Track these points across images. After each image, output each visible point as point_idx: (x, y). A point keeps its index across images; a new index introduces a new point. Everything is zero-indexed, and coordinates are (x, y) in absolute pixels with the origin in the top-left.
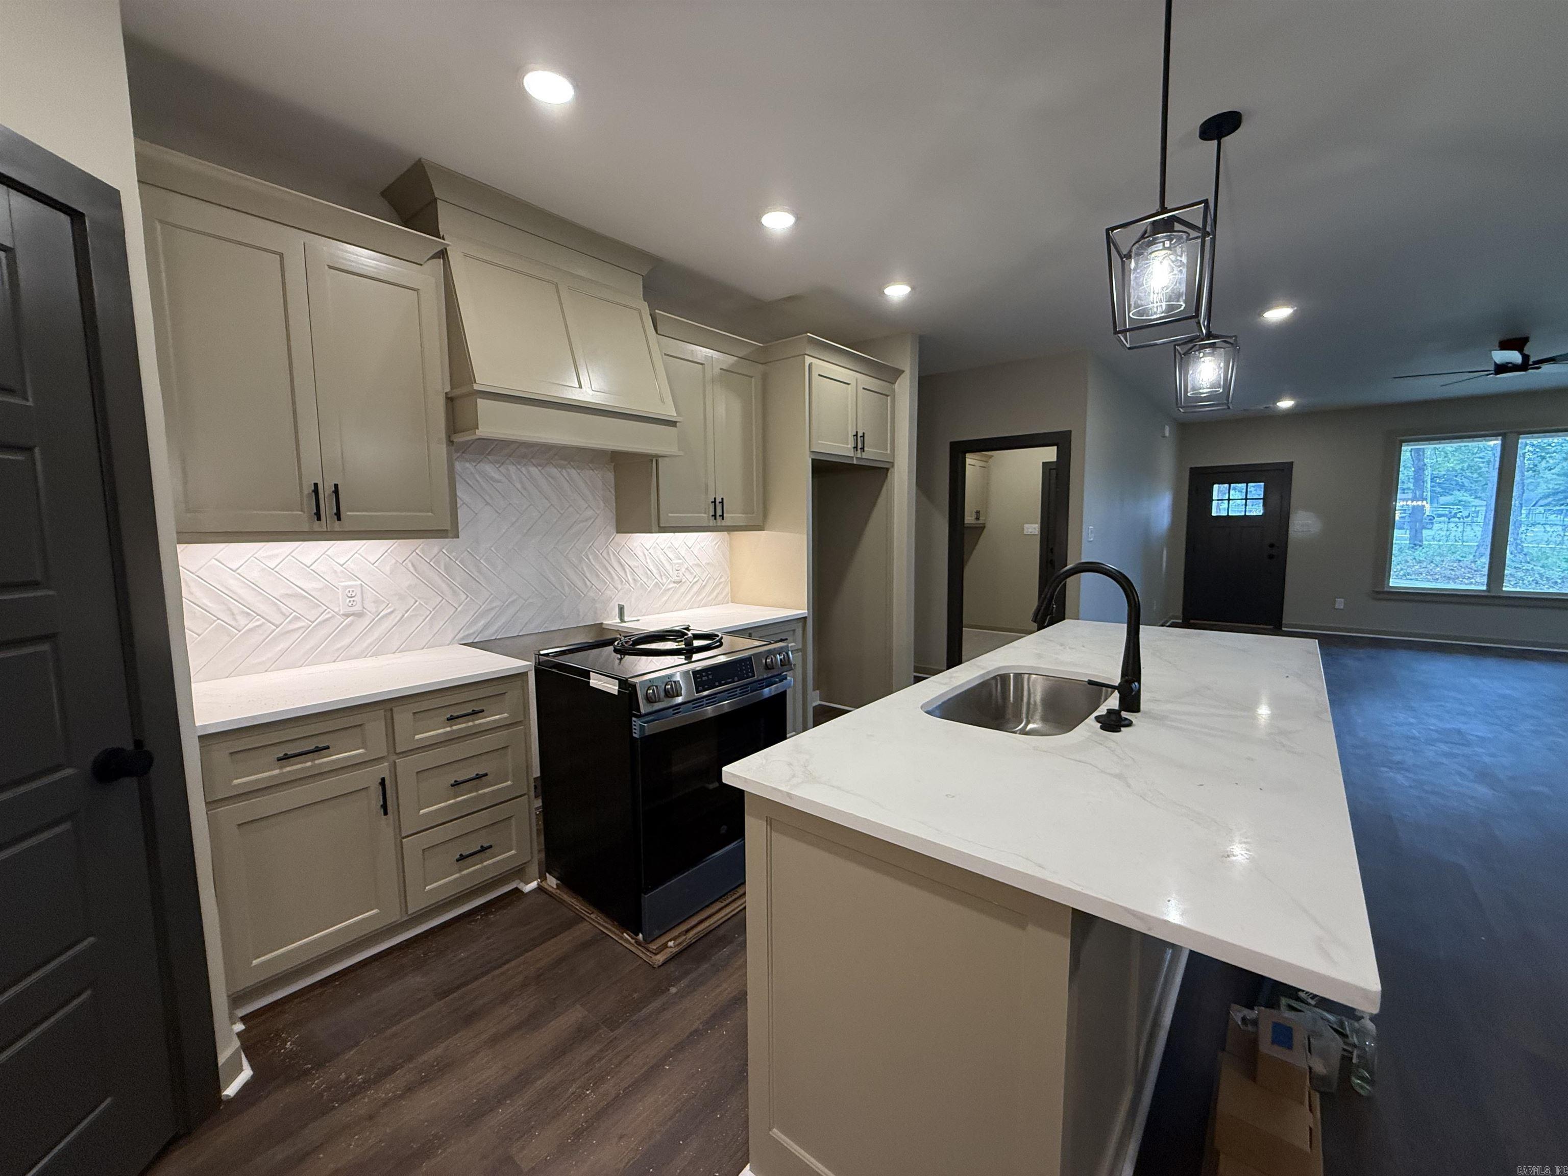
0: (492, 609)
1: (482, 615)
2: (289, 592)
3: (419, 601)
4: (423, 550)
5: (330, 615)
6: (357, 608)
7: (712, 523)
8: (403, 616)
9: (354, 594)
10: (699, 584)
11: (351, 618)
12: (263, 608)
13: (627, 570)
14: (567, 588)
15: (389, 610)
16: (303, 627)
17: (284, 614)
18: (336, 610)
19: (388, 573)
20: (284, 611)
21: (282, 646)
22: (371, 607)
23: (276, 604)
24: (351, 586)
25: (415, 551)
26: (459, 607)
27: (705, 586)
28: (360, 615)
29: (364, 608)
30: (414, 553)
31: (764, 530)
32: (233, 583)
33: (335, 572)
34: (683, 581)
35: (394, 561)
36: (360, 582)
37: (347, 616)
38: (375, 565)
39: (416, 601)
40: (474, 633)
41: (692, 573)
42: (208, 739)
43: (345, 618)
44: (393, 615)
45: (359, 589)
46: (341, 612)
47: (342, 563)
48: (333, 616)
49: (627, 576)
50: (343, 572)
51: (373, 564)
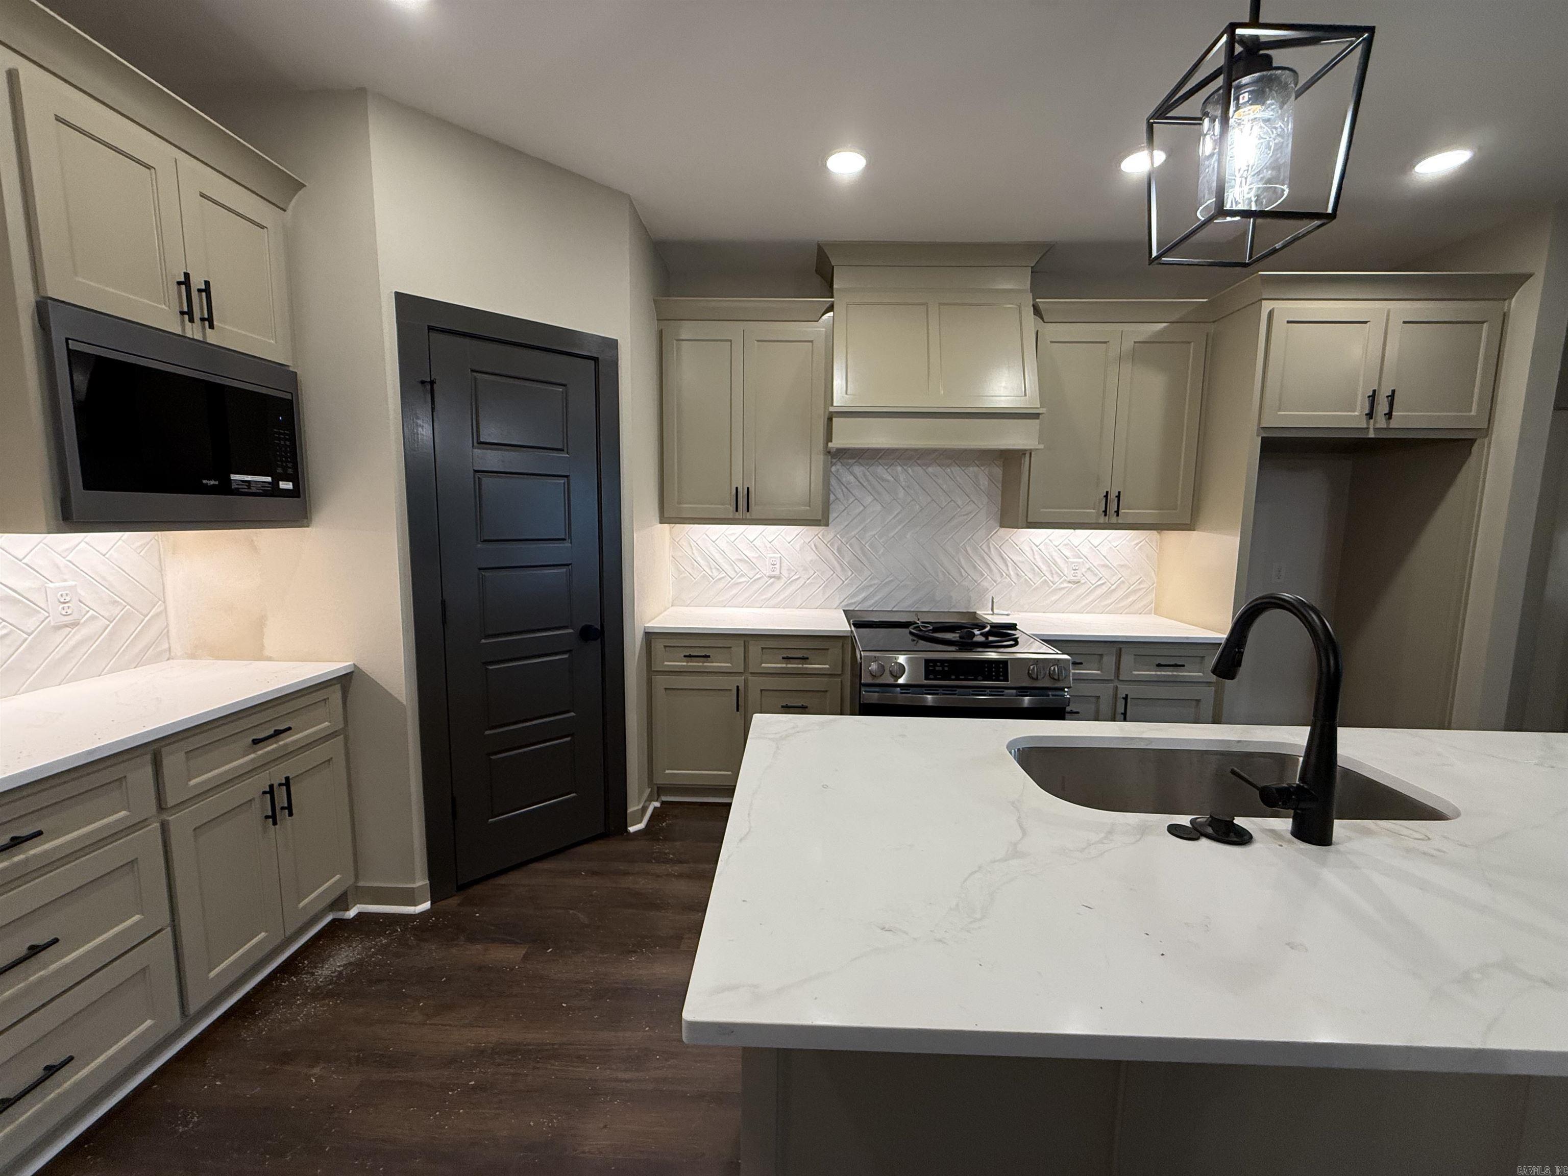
0: (871, 586)
1: (863, 589)
2: (740, 558)
3: (817, 573)
4: (823, 536)
5: (761, 576)
6: (777, 573)
7: (1102, 520)
8: (805, 582)
9: (775, 563)
10: (1104, 588)
11: (773, 579)
12: (726, 567)
13: (1009, 565)
14: (940, 575)
15: (798, 576)
16: (745, 581)
17: (736, 572)
18: (765, 572)
19: (798, 550)
20: (736, 569)
21: (734, 592)
22: (785, 573)
23: (732, 565)
24: (774, 557)
25: (817, 535)
26: (846, 580)
27: (1114, 590)
28: (778, 578)
29: (781, 573)
30: (817, 537)
31: (1194, 530)
32: (712, 549)
33: (766, 547)
34: (1083, 581)
35: (802, 541)
36: (780, 555)
37: (771, 577)
38: (791, 543)
39: (815, 572)
40: (855, 603)
41: (1096, 575)
42: (650, 636)
43: (769, 579)
44: (798, 582)
45: (779, 559)
46: (767, 575)
47: (770, 541)
48: (762, 577)
49: (1008, 570)
50: (770, 547)
51: (789, 543)
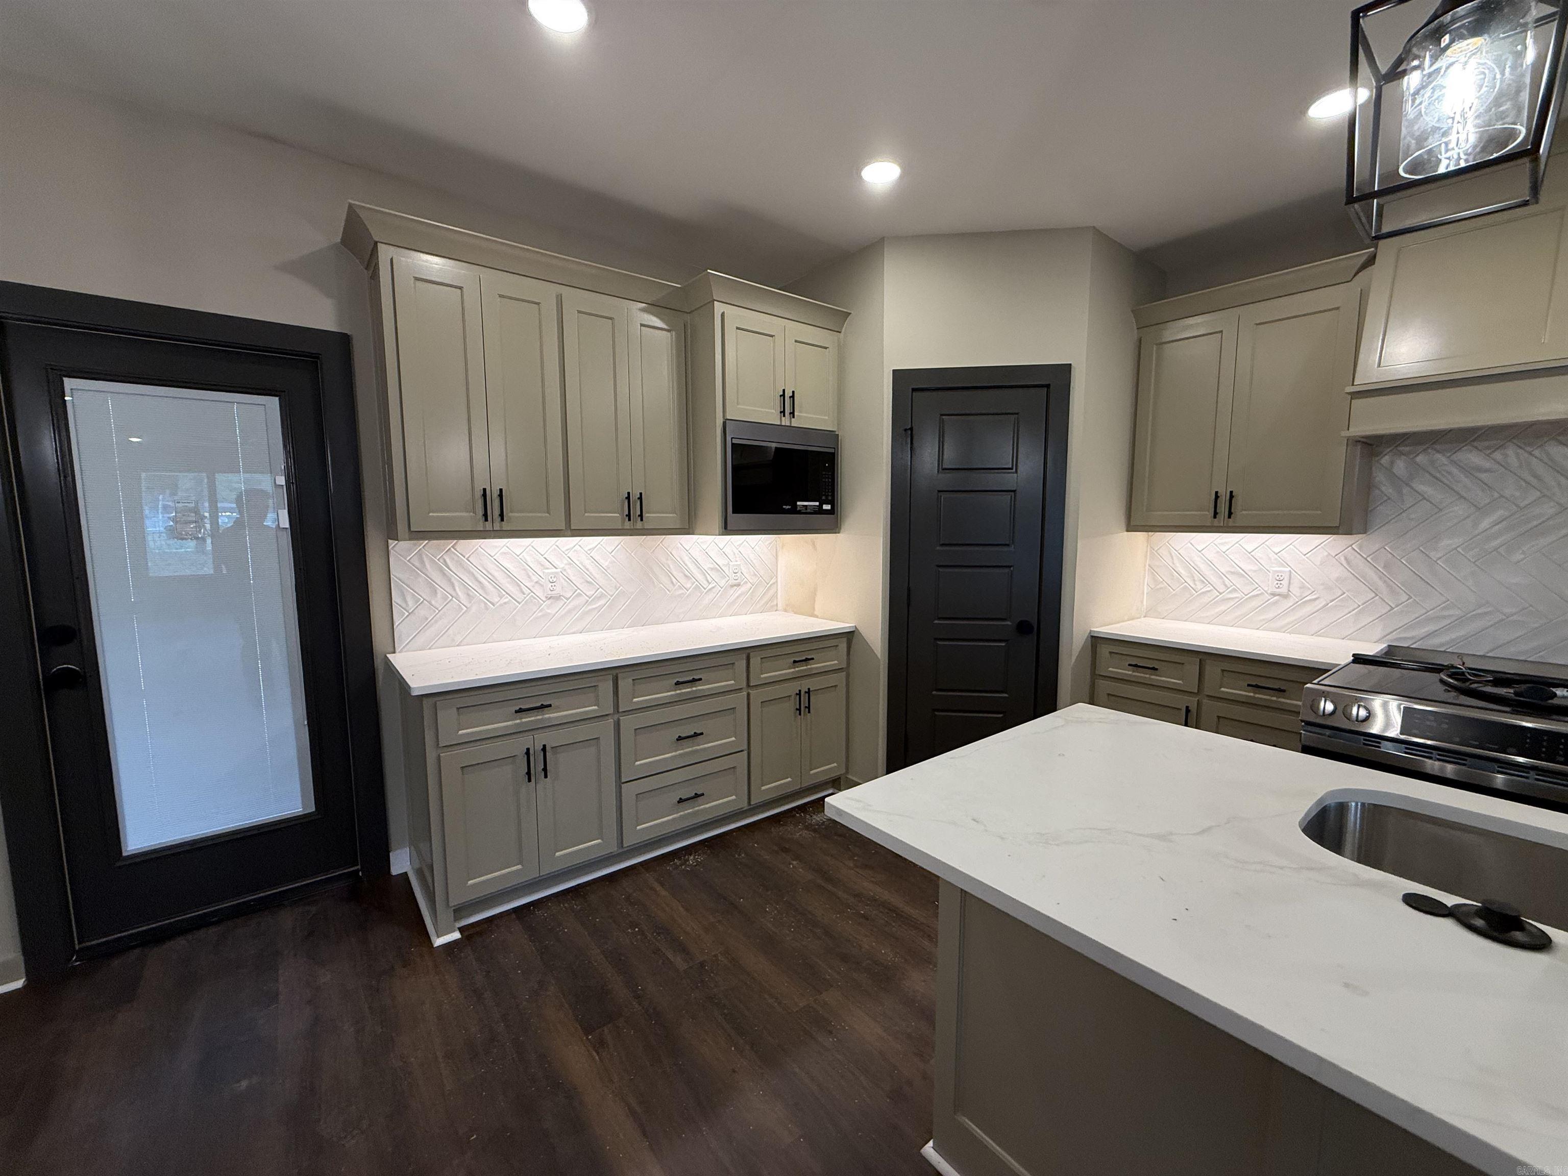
0: (1444, 617)
1: (1429, 620)
2: (1233, 570)
3: (1347, 593)
4: (1360, 547)
5: (1259, 592)
6: (1284, 590)
8: (1328, 604)
9: (1282, 578)
11: (1275, 598)
12: (1213, 579)
15: (1314, 597)
16: (1236, 598)
17: (1226, 586)
18: (1266, 589)
19: (1318, 563)
20: (1227, 583)
21: (1221, 608)
22: (1295, 590)
23: (1222, 578)
24: (1281, 572)
25: (1351, 546)
26: (1397, 606)
28: (1286, 596)
29: (1289, 591)
30: (1350, 548)
32: (1198, 560)
33: (1270, 559)
35: (1326, 554)
36: (1290, 569)
37: (1274, 595)
38: (1307, 556)
39: (1344, 593)
40: (1413, 638)
43: (1272, 596)
44: (1317, 602)
45: (1288, 574)
46: (1269, 592)
47: (1277, 552)
48: (1262, 594)
50: (1276, 559)
51: (1305, 555)
